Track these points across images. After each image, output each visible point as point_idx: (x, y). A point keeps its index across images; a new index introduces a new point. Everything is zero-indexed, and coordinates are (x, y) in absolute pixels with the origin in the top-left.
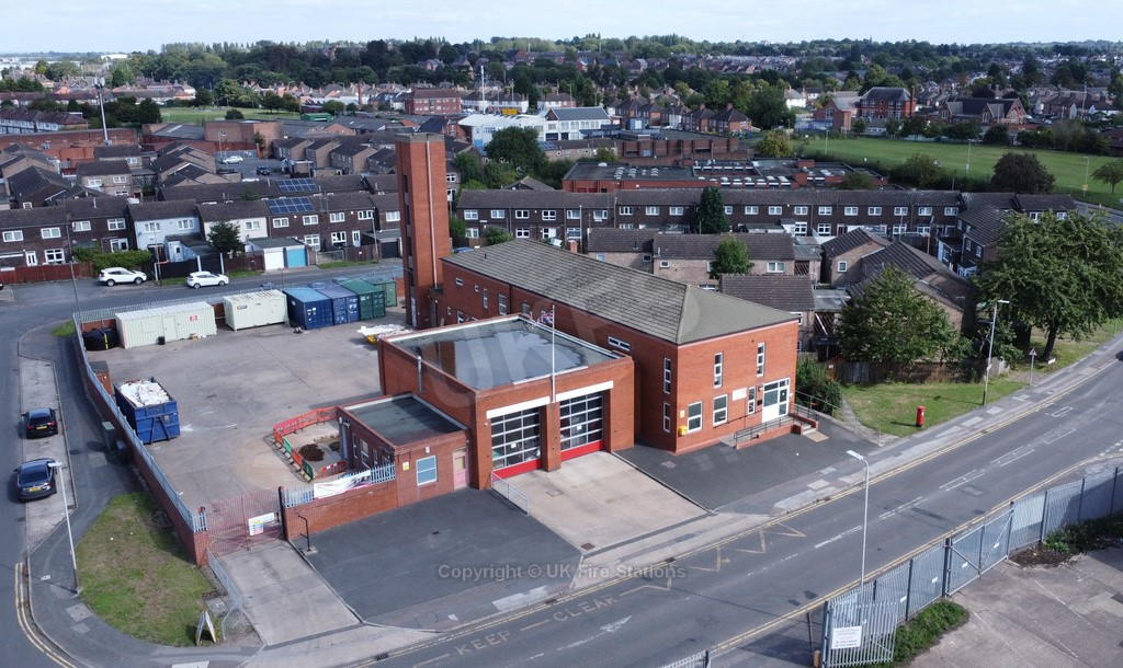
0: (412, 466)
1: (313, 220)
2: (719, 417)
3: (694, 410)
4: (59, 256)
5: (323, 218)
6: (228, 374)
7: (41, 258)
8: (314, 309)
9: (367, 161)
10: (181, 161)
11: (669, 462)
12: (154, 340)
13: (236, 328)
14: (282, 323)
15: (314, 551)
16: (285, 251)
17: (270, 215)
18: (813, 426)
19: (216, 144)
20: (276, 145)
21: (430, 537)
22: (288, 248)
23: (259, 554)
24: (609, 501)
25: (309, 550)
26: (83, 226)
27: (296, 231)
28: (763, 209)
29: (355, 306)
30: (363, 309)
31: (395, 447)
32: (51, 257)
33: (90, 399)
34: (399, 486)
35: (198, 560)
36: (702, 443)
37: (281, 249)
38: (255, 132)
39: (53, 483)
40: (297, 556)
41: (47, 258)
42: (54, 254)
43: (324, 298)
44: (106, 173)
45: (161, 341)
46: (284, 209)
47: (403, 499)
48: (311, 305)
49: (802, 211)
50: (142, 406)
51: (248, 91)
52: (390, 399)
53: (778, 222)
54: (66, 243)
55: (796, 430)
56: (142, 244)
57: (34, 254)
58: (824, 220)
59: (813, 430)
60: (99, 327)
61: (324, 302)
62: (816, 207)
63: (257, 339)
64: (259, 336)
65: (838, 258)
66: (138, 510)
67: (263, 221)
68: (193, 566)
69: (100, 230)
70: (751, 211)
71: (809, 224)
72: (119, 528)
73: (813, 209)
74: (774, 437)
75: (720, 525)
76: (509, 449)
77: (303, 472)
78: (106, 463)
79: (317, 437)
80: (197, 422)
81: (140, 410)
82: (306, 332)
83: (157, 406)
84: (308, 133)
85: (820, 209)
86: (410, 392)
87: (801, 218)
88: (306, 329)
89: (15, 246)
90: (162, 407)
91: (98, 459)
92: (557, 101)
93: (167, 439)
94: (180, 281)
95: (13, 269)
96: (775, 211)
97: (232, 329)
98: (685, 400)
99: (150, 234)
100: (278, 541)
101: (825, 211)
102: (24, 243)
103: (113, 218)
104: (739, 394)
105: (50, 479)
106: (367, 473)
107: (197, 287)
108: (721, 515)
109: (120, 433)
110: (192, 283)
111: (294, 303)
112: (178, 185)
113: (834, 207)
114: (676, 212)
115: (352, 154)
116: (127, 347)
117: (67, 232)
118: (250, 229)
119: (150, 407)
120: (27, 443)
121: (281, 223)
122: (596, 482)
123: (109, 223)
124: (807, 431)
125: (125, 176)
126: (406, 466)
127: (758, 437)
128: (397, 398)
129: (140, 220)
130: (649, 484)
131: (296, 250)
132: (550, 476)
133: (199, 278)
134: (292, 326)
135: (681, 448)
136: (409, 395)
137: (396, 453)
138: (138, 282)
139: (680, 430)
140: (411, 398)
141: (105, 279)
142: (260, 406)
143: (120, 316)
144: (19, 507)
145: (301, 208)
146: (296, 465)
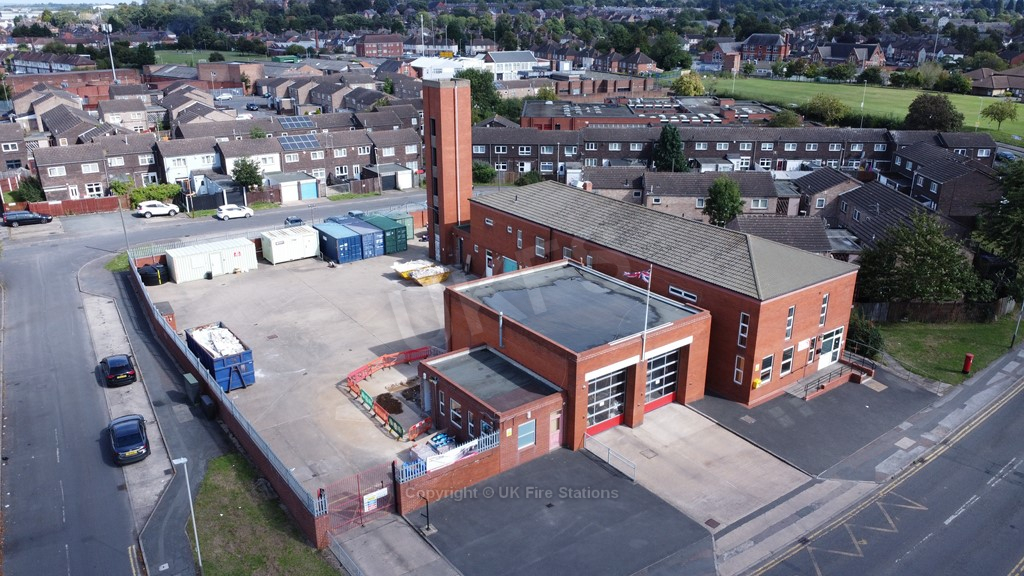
0: (515, 433)
1: (319, 156)
2: (786, 367)
3: (767, 363)
4: (98, 189)
5: (328, 153)
6: (280, 312)
7: (82, 191)
8: (346, 245)
9: (344, 99)
10: (188, 99)
11: (747, 416)
12: (202, 275)
13: (275, 263)
14: (315, 257)
15: (433, 530)
16: (299, 184)
17: (283, 151)
18: (869, 374)
19: (209, 82)
20: (259, 84)
21: (546, 510)
22: (302, 182)
23: (375, 532)
24: (708, 464)
25: (428, 529)
26: (117, 162)
27: (305, 166)
28: (712, 144)
29: (381, 241)
30: (387, 243)
31: (498, 413)
32: (91, 190)
33: (158, 340)
34: (502, 452)
35: (319, 544)
36: (771, 394)
37: (296, 182)
38: (241, 72)
39: (147, 447)
40: (416, 535)
41: (87, 191)
42: (94, 187)
43: (356, 234)
44: (125, 110)
45: (209, 276)
46: (294, 146)
47: (505, 464)
48: (343, 240)
49: (746, 147)
50: (219, 357)
51: (221, 37)
52: (468, 352)
53: (725, 157)
54: (103, 177)
55: (855, 379)
56: (171, 178)
57: (76, 188)
58: (767, 154)
59: (870, 379)
60: (151, 263)
61: (354, 238)
62: (760, 143)
63: (296, 274)
64: (296, 270)
65: (817, 195)
66: (239, 476)
67: (276, 156)
68: (314, 550)
69: (132, 166)
70: (700, 147)
71: (752, 158)
72: (226, 501)
73: (757, 145)
74: (836, 386)
75: (833, 495)
76: (599, 408)
77: (389, 428)
78: (192, 417)
79: (388, 384)
80: (268, 369)
81: (218, 360)
82: (339, 266)
83: (234, 356)
84: (284, 73)
85: (763, 145)
86: (484, 344)
87: (745, 153)
88: (338, 263)
89: (58, 181)
90: (239, 357)
91: (182, 411)
92: (482, 45)
93: (244, 387)
94: (211, 212)
95: (60, 202)
96: (722, 147)
97: (271, 263)
98: (760, 354)
99: (177, 169)
100: (390, 516)
101: (767, 147)
102: (67, 177)
103: (143, 154)
104: (804, 345)
105: (144, 441)
106: (475, 442)
107: (226, 219)
108: (828, 481)
109: (203, 388)
110: (221, 216)
111: (325, 238)
112: (191, 122)
113: (775, 143)
114: (636, 148)
115: (331, 92)
116: (178, 282)
117: (103, 166)
118: (268, 164)
119: (229, 358)
120: (108, 392)
121: (292, 158)
122: (683, 439)
123: (140, 158)
124: (866, 380)
125: (142, 113)
126: (509, 432)
127: (823, 387)
128: (473, 350)
129: (168, 156)
130: (738, 444)
131: (308, 185)
132: (635, 431)
133: (228, 210)
134: (325, 260)
135: (755, 399)
136: (484, 347)
137: (501, 420)
138: (172, 214)
139: (755, 384)
140: (486, 350)
141: (142, 212)
142: (322, 348)
143: (172, 253)
144: (115, 471)
145: (309, 145)
146: (377, 418)
